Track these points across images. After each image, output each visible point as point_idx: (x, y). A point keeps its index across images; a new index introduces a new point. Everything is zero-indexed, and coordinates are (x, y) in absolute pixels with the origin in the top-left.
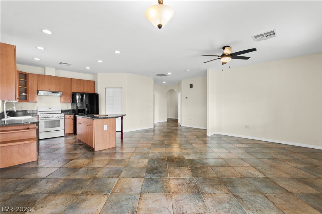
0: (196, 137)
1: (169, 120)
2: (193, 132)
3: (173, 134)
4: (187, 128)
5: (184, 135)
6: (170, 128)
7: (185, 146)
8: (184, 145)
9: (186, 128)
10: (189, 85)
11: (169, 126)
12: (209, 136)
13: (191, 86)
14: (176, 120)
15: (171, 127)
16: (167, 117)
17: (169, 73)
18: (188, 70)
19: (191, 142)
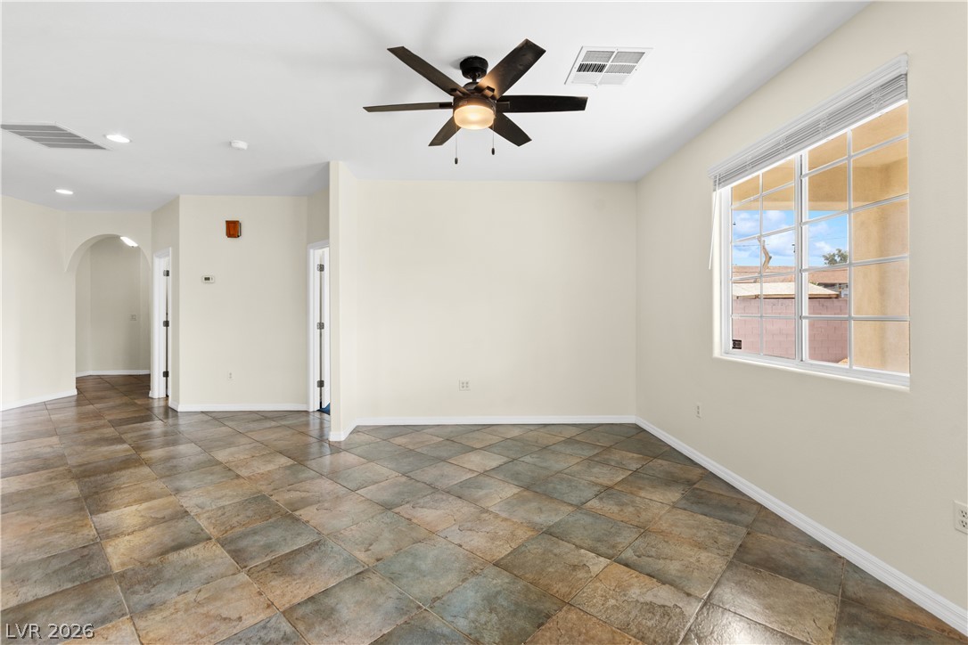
0: (291, 462)
1: (89, 389)
2: (256, 436)
3: (146, 470)
4: (215, 419)
5: (219, 463)
6: (109, 432)
7: (268, 548)
8: (261, 540)
9: (206, 418)
10: (225, 223)
11: (102, 422)
12: (339, 442)
13: (233, 229)
14: (139, 384)
15: (114, 424)
16: (77, 371)
17: (118, 138)
18: (242, 145)
19: (282, 498)
